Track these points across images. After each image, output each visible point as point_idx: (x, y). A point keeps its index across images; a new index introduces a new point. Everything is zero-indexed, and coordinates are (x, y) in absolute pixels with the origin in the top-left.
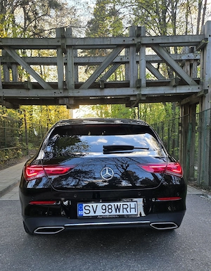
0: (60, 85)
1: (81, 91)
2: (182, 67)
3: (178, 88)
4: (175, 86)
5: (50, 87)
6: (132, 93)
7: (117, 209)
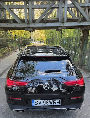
0: (26, 21)
1: (35, 24)
2: (84, 10)
3: (82, 23)
4: (80, 22)
5: (21, 22)
6: (60, 25)
7: (51, 103)
